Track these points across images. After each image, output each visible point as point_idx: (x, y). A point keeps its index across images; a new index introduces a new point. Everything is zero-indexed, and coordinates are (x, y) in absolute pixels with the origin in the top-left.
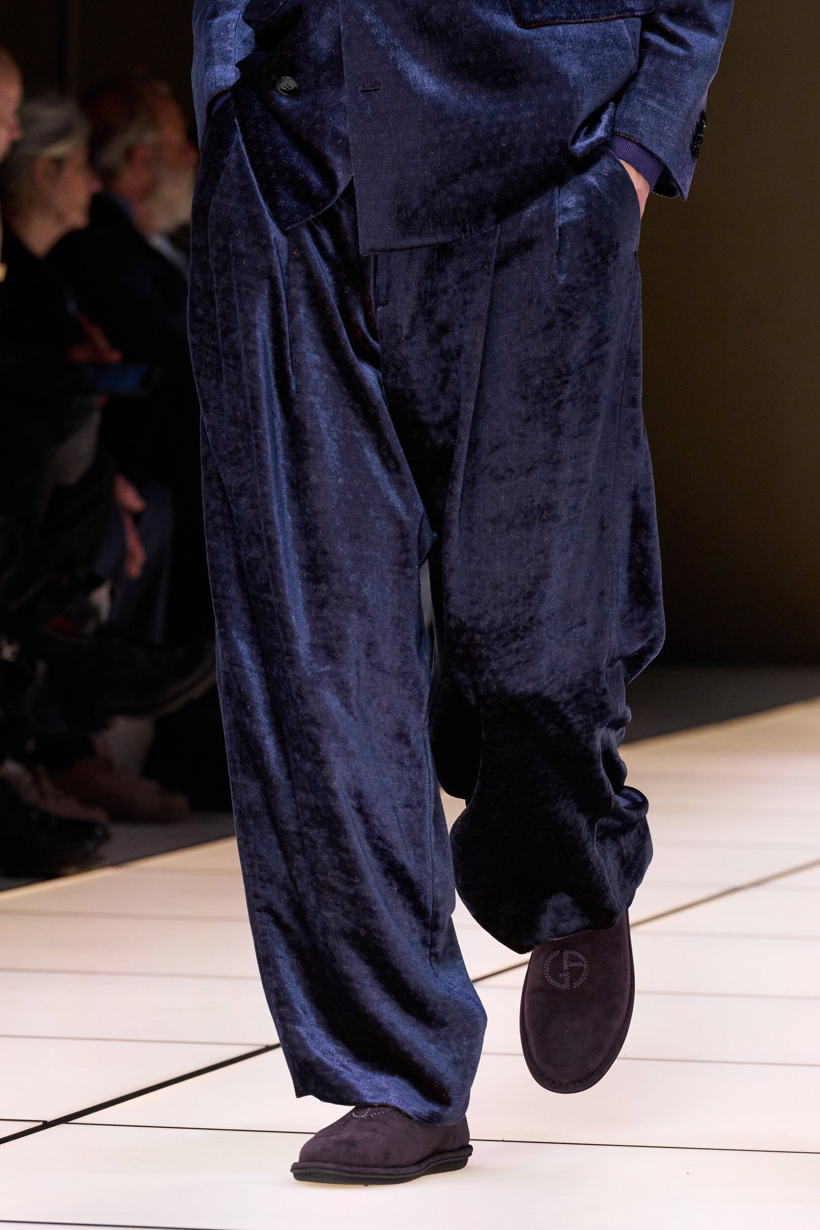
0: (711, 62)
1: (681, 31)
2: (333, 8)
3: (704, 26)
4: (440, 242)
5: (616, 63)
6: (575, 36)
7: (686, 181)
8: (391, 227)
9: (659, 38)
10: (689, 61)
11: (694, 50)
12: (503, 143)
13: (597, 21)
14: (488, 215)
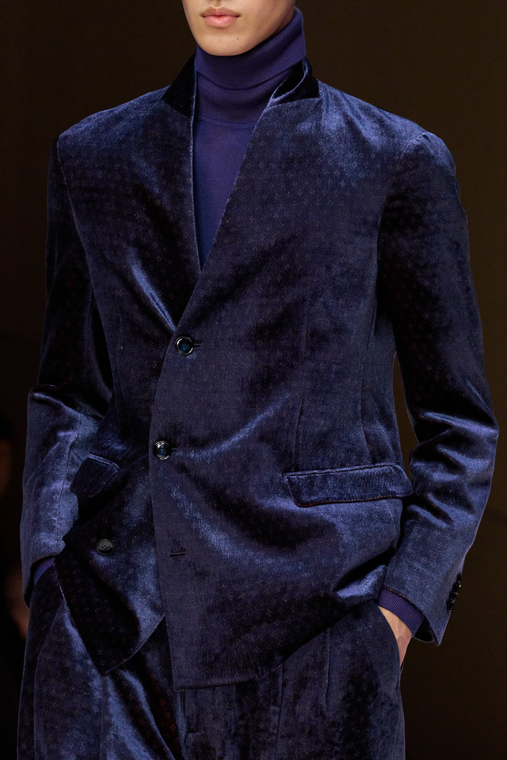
0: (468, 534)
1: (445, 507)
2: (144, 485)
3: (464, 504)
4: (238, 681)
5: (380, 534)
6: (345, 512)
7: (441, 631)
8: (198, 669)
9: (426, 512)
10: (450, 533)
11: (455, 524)
12: (285, 599)
13: (364, 501)
14: (276, 657)
